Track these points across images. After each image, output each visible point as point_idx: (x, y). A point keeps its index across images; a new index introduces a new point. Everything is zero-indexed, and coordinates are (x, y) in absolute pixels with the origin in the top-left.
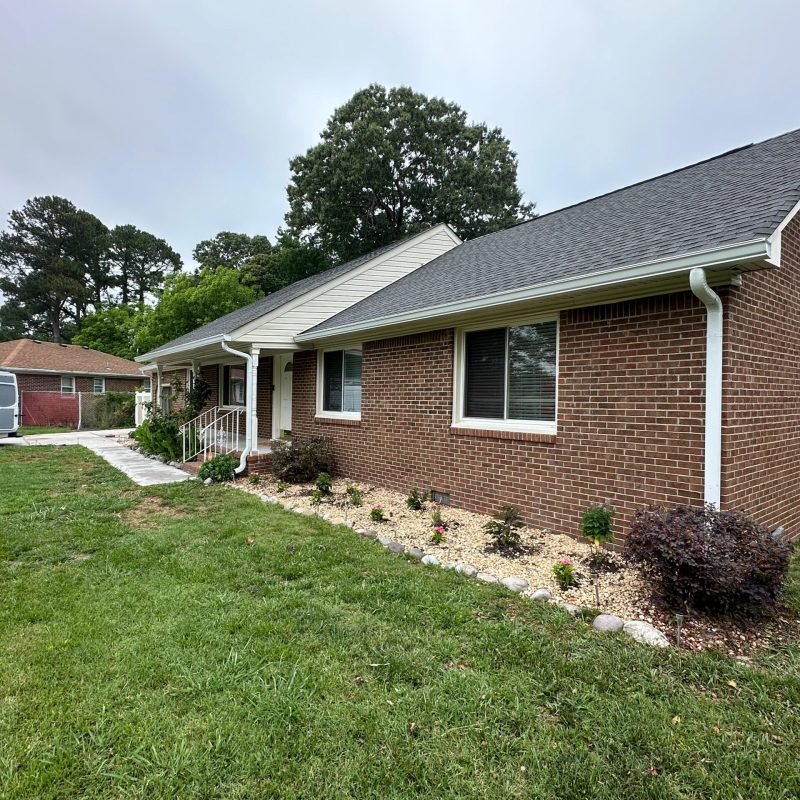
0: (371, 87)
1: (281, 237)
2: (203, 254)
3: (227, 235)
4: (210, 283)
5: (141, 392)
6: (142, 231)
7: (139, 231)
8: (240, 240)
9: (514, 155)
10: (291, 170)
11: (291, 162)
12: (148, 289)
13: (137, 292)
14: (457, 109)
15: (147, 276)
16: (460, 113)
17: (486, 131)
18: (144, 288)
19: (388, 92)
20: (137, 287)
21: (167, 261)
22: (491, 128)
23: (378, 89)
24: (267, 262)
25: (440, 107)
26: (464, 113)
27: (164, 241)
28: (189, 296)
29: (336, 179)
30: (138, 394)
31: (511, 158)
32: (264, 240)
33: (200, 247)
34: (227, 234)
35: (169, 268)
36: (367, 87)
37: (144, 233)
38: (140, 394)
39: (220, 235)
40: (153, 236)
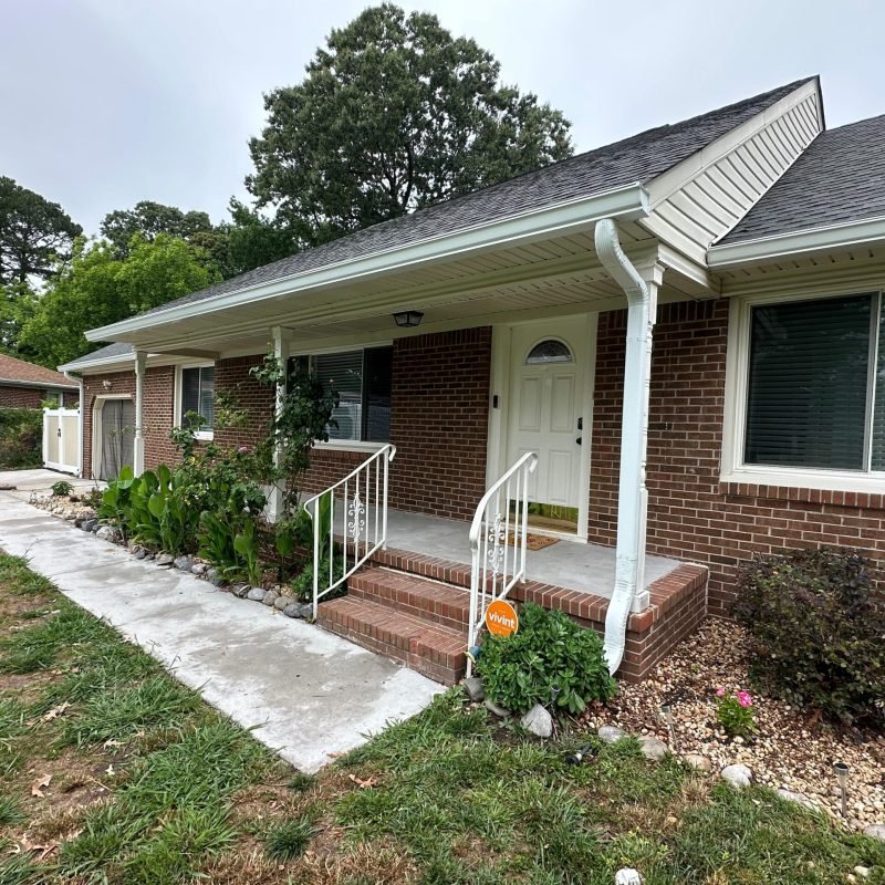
0: (384, 6)
1: (235, 210)
2: (115, 230)
3: (151, 206)
4: (147, 255)
5: (54, 408)
6: (25, 188)
7: (20, 188)
8: (169, 213)
9: (568, 125)
10: (266, 108)
11: (266, 97)
12: (33, 271)
13: (16, 272)
14: (489, 58)
15: (32, 252)
16: (492, 63)
17: (517, 97)
18: (25, 269)
19: (407, 17)
20: (16, 266)
21: (62, 234)
22: (523, 93)
23: (393, 10)
24: (212, 244)
25: (470, 51)
26: (497, 64)
27: (58, 206)
28: (114, 272)
29: (339, 122)
30: (48, 412)
31: (564, 127)
32: (203, 218)
33: (110, 218)
34: (151, 204)
35: (65, 244)
36: (379, 5)
37: (28, 192)
38: (54, 413)
39: (141, 205)
40: (41, 198)
